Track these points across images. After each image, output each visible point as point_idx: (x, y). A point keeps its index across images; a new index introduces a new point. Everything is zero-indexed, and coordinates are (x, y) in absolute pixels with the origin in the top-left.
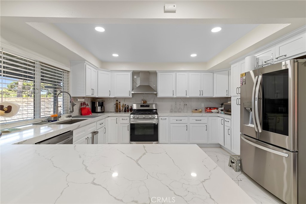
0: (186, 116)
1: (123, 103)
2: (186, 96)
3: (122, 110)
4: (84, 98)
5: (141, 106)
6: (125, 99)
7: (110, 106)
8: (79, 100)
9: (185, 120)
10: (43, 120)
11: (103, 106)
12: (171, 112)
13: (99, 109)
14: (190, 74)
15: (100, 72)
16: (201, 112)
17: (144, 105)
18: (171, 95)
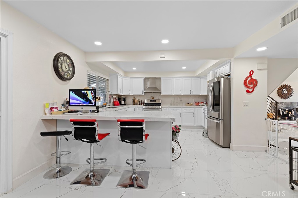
0: (180, 107)
1: (138, 99)
2: (180, 94)
3: (138, 103)
4: (115, 95)
5: (151, 101)
6: (139, 96)
7: (130, 100)
9: (179, 110)
11: (125, 101)
12: (171, 105)
13: (123, 102)
14: (184, 79)
15: (124, 78)
16: (192, 105)
17: (152, 100)
18: (170, 94)
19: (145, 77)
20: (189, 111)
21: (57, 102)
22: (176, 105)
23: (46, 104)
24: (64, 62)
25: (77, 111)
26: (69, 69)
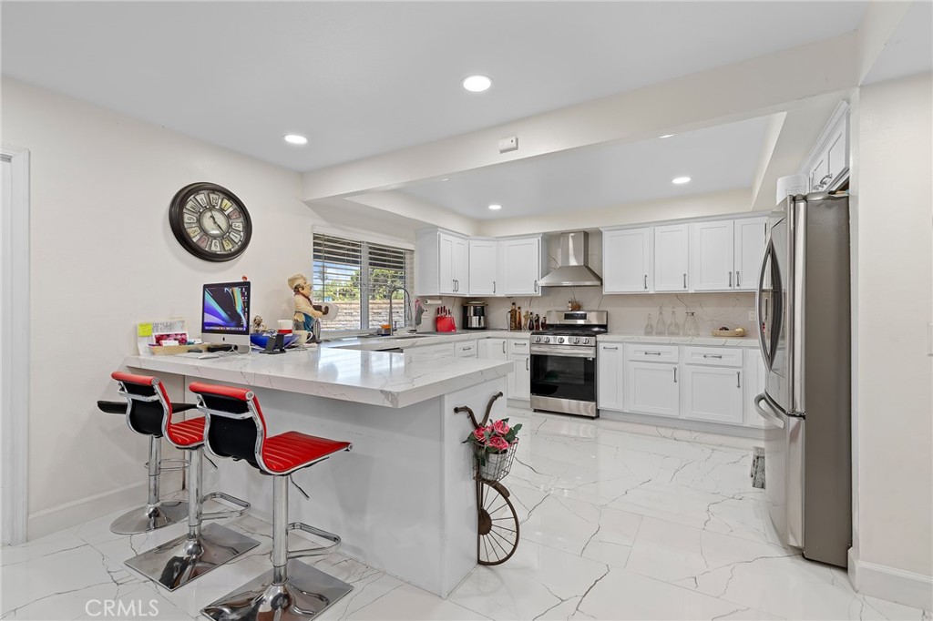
0: (674, 344)
1: (526, 310)
2: (683, 289)
3: (526, 325)
4: (440, 298)
5: (567, 316)
6: (530, 299)
7: (500, 316)
8: (429, 302)
9: (670, 353)
10: (371, 332)
11: (483, 315)
12: (648, 333)
13: (474, 321)
15: (473, 243)
16: (743, 335)
17: (571, 315)
18: (639, 289)
19: (544, 234)
20: (717, 361)
21: (183, 322)
22: (672, 334)
23: (141, 325)
24: (212, 208)
25: (227, 348)
26: (230, 226)
